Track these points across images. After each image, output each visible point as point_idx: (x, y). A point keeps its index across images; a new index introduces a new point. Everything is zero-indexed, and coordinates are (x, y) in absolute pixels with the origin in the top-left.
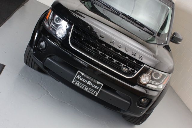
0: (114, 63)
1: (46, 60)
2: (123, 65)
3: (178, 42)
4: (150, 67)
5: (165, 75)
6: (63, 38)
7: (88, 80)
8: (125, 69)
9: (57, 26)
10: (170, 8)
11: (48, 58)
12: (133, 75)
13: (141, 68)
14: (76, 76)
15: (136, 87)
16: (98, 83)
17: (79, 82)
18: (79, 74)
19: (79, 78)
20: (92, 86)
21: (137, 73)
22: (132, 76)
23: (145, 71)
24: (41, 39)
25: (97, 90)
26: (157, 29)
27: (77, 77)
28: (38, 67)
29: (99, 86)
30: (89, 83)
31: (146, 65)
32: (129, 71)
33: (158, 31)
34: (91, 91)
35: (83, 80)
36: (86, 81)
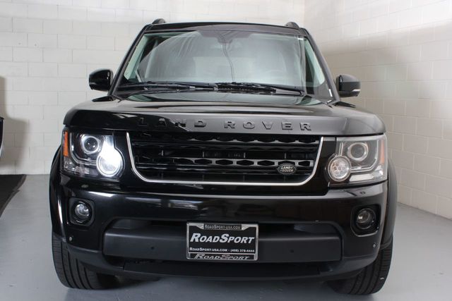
0: (256, 168)
1: (106, 241)
2: (276, 162)
3: (355, 90)
4: (336, 136)
5: (374, 142)
7: (220, 233)
8: (287, 168)
9: (94, 157)
10: (302, 39)
11: (107, 234)
12: (311, 173)
13: (318, 149)
14: (190, 239)
15: (330, 195)
16: (245, 227)
17: (201, 249)
18: (194, 230)
19: (197, 240)
20: (235, 242)
21: (315, 165)
22: (308, 176)
23: (330, 149)
24: (72, 201)
25: (251, 246)
27: (192, 240)
29: (250, 232)
30: (225, 238)
31: (325, 136)
32: (298, 168)
34: (239, 256)
35: (210, 239)
36: (216, 239)
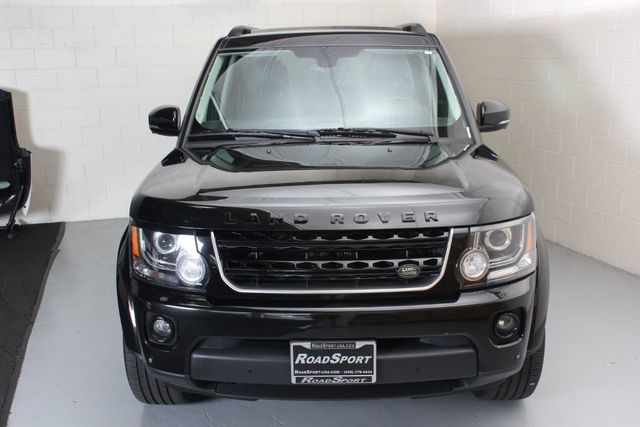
0: (371, 271)
1: (193, 363)
2: (396, 262)
3: (503, 122)
4: (469, 227)
5: (520, 226)
6: (203, 281)
7: (330, 353)
8: (409, 271)
9: (172, 258)
10: (430, 53)
11: (195, 356)
12: (439, 273)
13: (446, 244)
14: (295, 360)
15: (465, 301)
16: (359, 345)
17: (308, 372)
18: (299, 350)
19: (303, 362)
20: (349, 362)
21: (443, 262)
22: (435, 278)
23: (462, 244)
24: (149, 315)
25: (369, 366)
26: (431, 122)
27: (297, 362)
28: (183, 393)
29: (367, 351)
30: (336, 358)
31: (455, 227)
32: (423, 269)
33: (436, 125)
34: (354, 378)
35: (318, 360)
36: (326, 360)
